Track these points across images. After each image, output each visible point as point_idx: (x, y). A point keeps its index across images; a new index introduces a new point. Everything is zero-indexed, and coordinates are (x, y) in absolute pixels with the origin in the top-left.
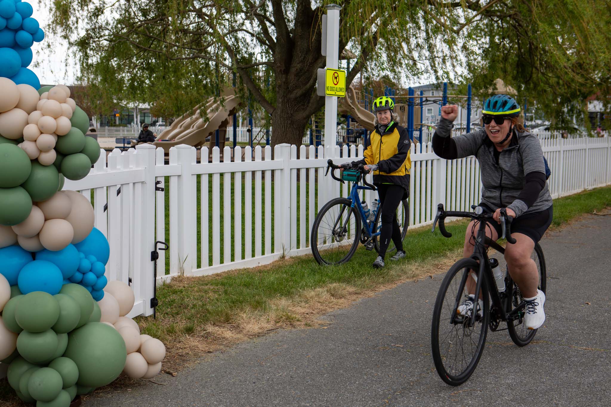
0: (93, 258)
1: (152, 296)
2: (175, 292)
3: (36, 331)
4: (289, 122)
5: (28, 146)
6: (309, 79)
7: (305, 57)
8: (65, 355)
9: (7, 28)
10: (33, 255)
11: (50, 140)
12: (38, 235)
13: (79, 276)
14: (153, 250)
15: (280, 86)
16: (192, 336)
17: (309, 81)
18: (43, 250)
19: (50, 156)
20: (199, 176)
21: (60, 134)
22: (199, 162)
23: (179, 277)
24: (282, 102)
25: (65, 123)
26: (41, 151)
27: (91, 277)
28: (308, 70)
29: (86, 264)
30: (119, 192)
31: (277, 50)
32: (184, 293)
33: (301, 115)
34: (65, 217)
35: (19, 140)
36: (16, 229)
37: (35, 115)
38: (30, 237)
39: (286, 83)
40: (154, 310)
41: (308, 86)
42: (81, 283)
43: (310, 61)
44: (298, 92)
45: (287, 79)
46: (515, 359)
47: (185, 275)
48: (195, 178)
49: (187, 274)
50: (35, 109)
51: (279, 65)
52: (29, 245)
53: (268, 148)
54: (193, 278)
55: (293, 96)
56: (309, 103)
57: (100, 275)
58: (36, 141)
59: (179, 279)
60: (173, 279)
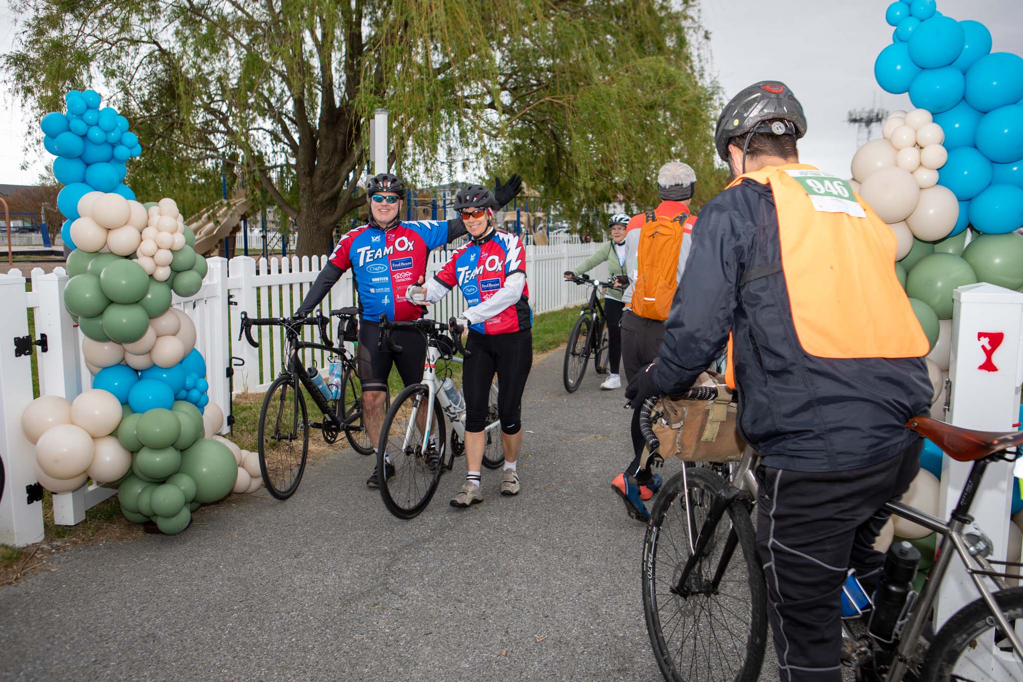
0: (195, 376)
1: (228, 414)
2: (244, 409)
3: (158, 448)
4: (316, 227)
6: (336, 182)
7: (330, 159)
8: (180, 470)
9: (106, 142)
10: (140, 374)
12: (149, 352)
13: (184, 393)
14: (228, 366)
15: (304, 189)
16: (277, 451)
17: (336, 184)
18: (154, 366)
19: (164, 273)
20: (258, 289)
21: (176, 249)
22: (258, 273)
23: (243, 394)
24: (307, 206)
25: (179, 239)
26: (157, 266)
27: (195, 393)
28: (334, 173)
29: (189, 381)
30: (194, 307)
31: (301, 151)
32: (254, 410)
33: (329, 220)
34: (175, 333)
35: (131, 256)
36: (129, 347)
37: (150, 232)
38: (141, 355)
39: (311, 185)
40: (231, 427)
41: (336, 189)
42: (185, 399)
43: (336, 162)
44: (324, 196)
45: (311, 181)
46: (593, 452)
47: (249, 392)
48: (255, 290)
49: (251, 391)
50: (146, 226)
51: (302, 166)
52: (138, 362)
53: (305, 258)
54: (257, 394)
55: (318, 200)
56: (336, 207)
58: (153, 257)
59: (244, 396)
60: (238, 396)
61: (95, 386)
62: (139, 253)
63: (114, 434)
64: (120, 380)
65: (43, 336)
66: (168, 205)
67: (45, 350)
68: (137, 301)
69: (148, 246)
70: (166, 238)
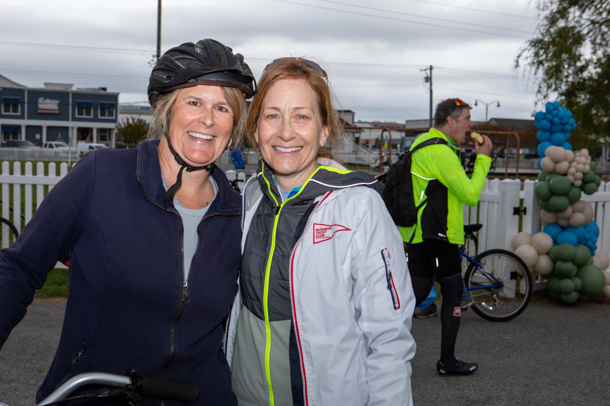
0: (592, 235)
3: (565, 261)
5: (570, 178)
8: (577, 275)
9: (561, 123)
10: (563, 228)
11: (580, 175)
12: (569, 219)
13: (584, 242)
18: (570, 226)
19: (579, 183)
21: (585, 172)
25: (587, 168)
26: (576, 179)
27: (590, 243)
29: (588, 236)
34: (581, 211)
35: (565, 174)
36: (559, 215)
37: (574, 164)
38: (564, 219)
42: (585, 245)
50: (573, 161)
52: (563, 223)
57: (594, 243)
58: (574, 175)
61: (544, 231)
62: (568, 173)
63: (548, 254)
64: (555, 230)
65: (525, 208)
66: (585, 151)
67: (525, 214)
68: (565, 194)
69: (573, 170)
70: (581, 166)
